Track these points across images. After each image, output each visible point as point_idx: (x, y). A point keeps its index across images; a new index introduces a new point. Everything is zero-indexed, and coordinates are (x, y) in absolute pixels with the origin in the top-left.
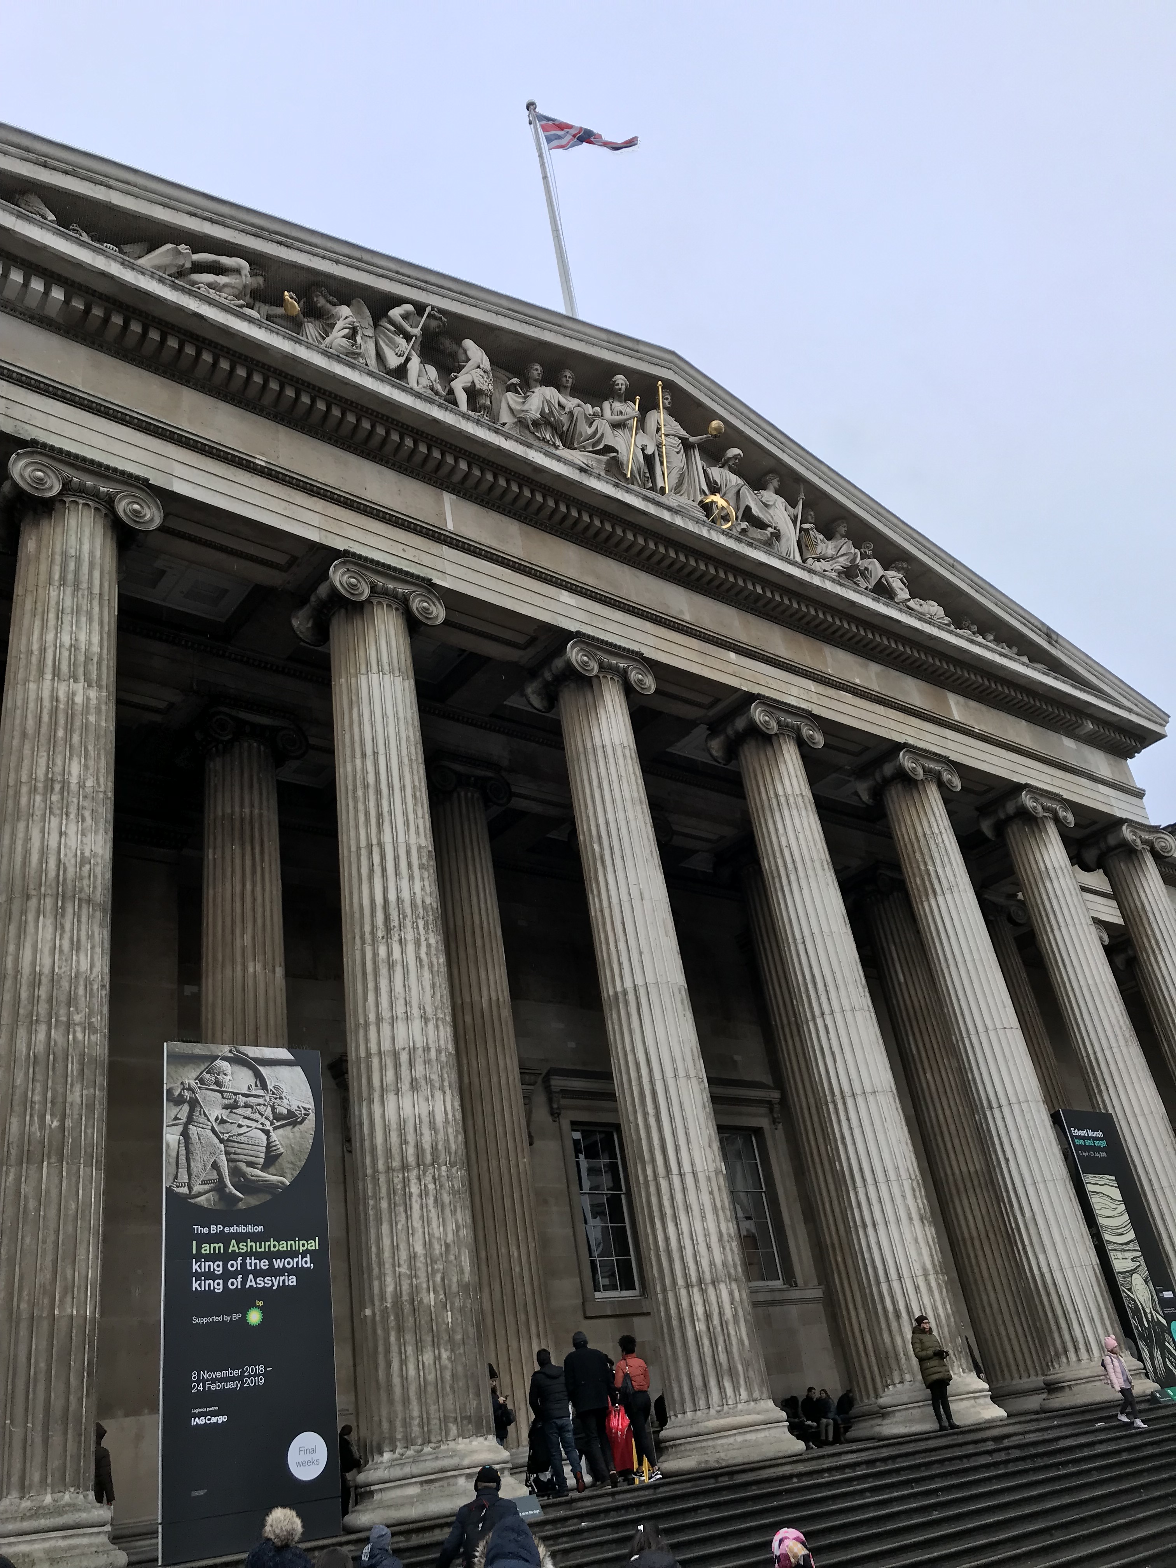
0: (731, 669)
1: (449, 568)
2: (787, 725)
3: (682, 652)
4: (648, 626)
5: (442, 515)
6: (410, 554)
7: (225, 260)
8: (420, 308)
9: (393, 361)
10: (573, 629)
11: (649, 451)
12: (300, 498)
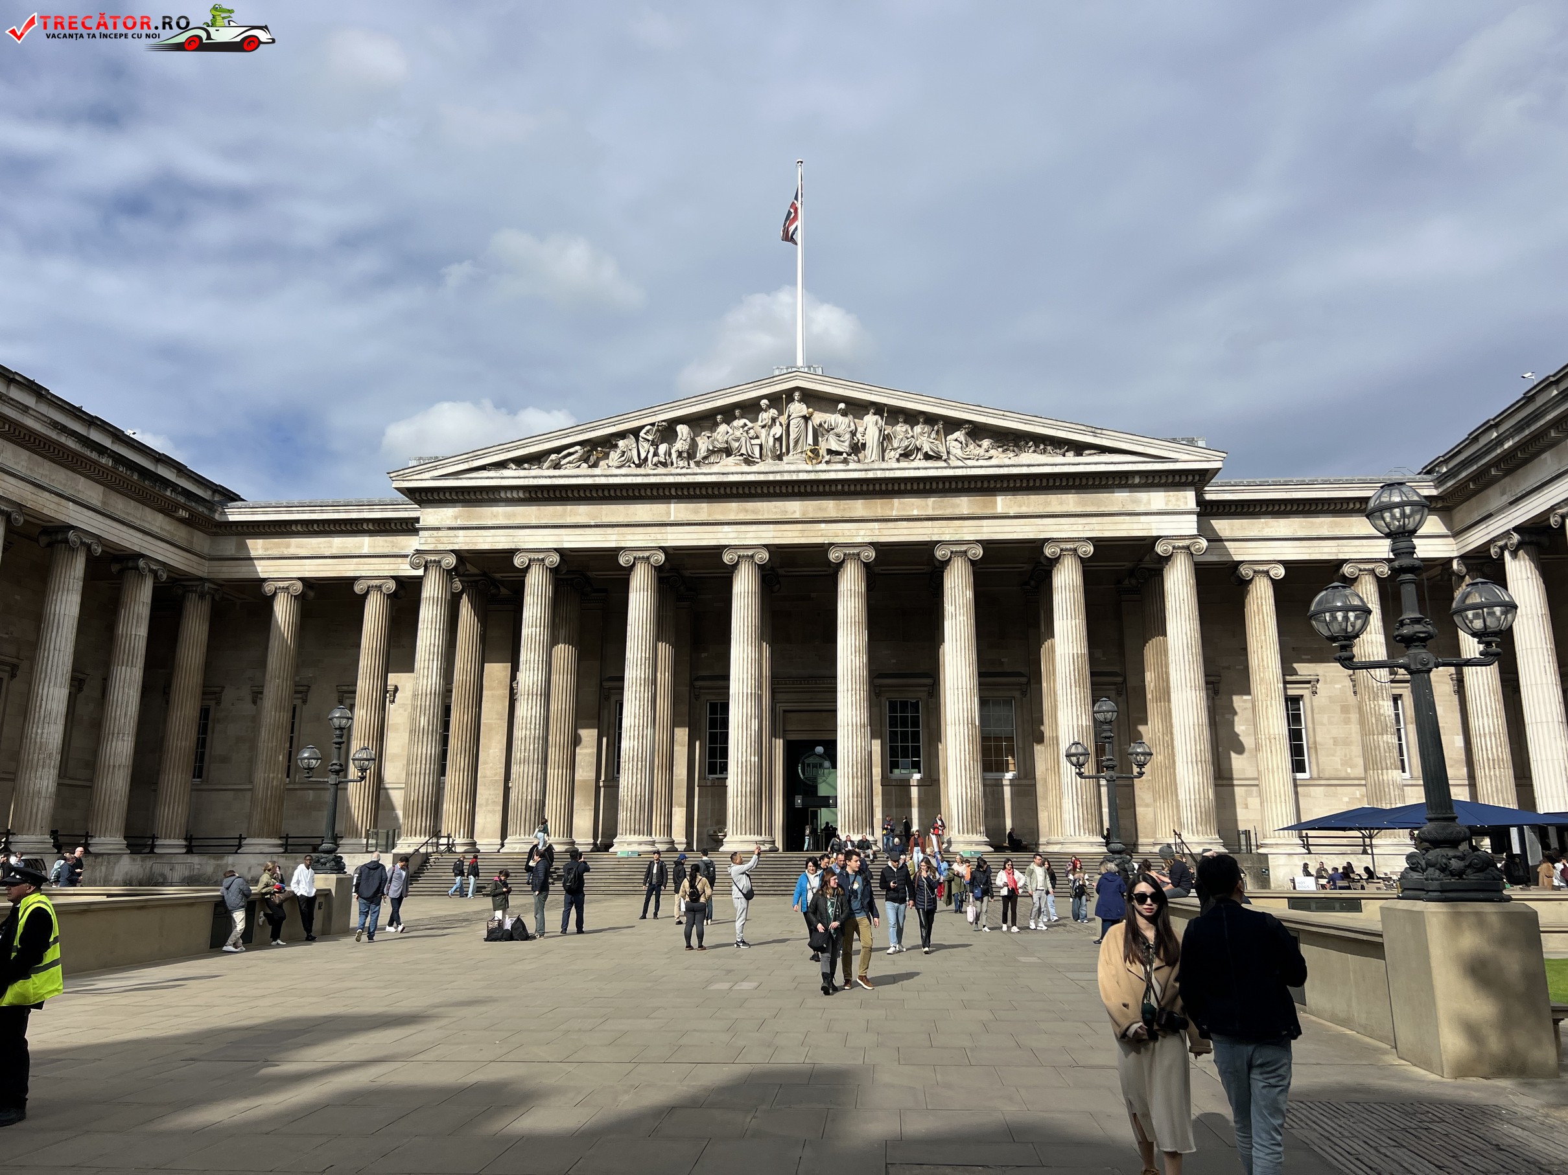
0: (820, 534)
1: (669, 536)
2: (849, 554)
3: (790, 534)
4: (771, 526)
5: (669, 513)
6: (653, 537)
7: (571, 450)
8: (653, 424)
9: (643, 456)
10: (727, 544)
11: (777, 436)
12: (609, 530)
